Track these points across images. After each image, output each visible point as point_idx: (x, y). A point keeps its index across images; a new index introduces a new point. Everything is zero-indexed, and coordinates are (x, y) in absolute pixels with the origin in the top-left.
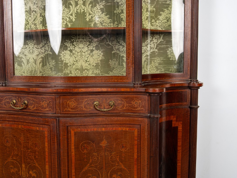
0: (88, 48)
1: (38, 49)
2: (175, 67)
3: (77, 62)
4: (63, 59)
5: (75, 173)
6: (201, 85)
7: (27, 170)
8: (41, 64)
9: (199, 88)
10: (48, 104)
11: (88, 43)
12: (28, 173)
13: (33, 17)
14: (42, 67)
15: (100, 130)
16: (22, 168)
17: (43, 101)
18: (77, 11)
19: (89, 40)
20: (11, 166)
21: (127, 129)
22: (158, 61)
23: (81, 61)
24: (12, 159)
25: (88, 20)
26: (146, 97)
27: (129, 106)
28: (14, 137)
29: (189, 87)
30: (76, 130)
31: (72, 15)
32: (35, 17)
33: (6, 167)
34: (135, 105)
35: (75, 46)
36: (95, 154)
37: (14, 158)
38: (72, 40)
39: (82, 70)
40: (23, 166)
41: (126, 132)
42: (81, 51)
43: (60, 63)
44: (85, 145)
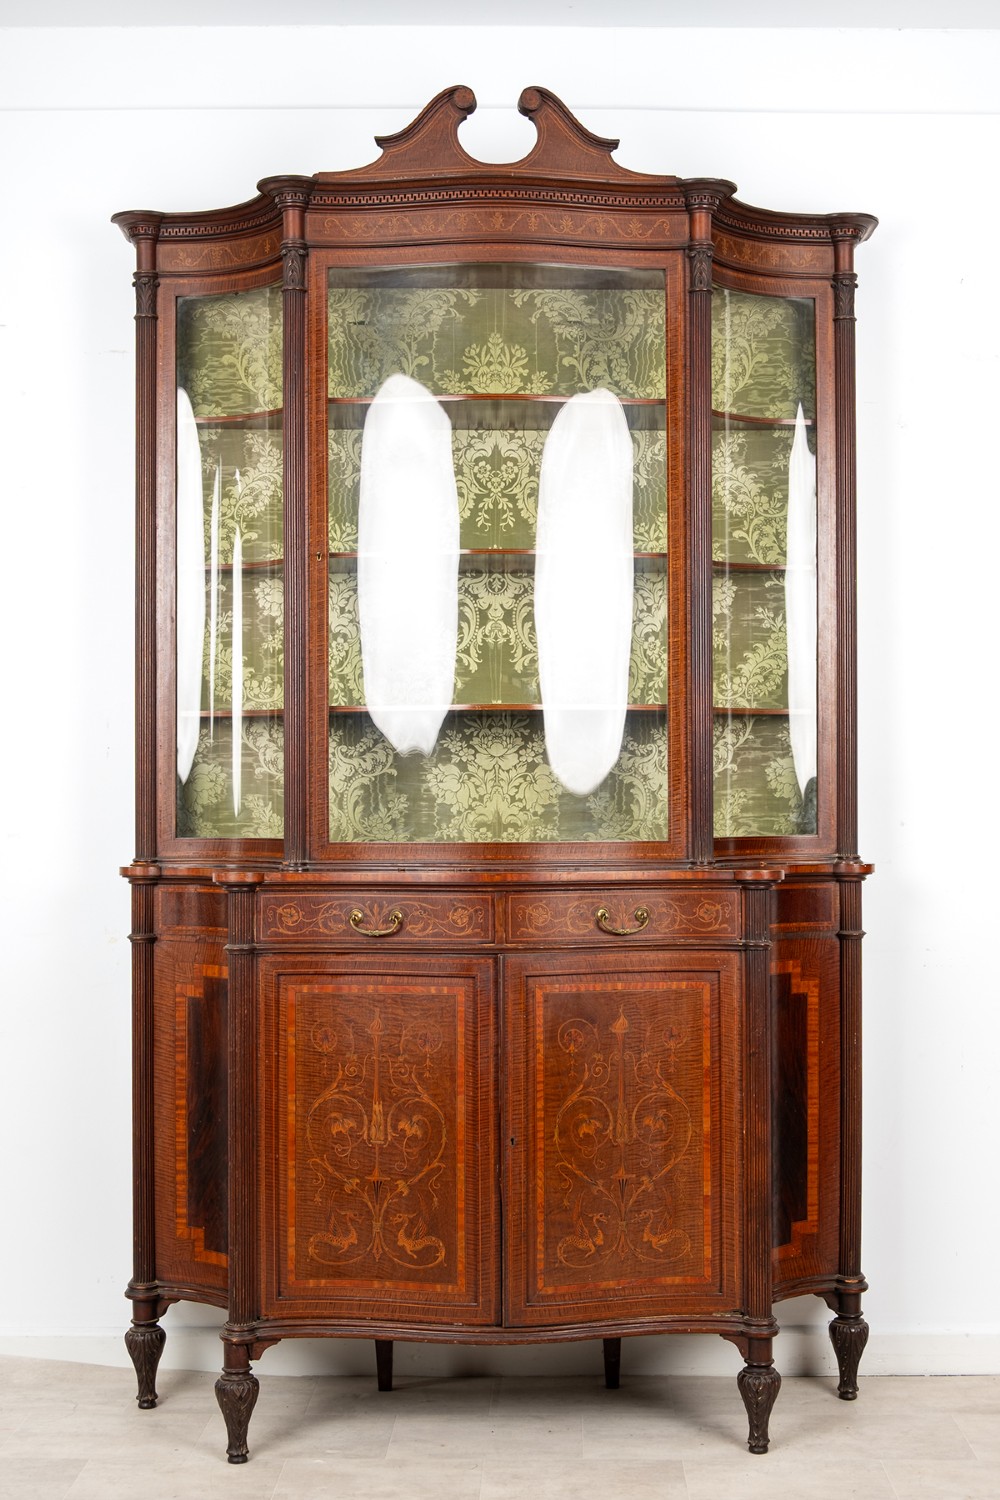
0: (520, 756)
1: (351, 757)
2: (793, 817)
3: (482, 802)
4: (434, 791)
5: (546, 1111)
6: (868, 869)
7: (389, 1120)
8: (360, 808)
9: (864, 879)
10: (471, 918)
11: (519, 742)
12: (395, 1128)
13: (336, 653)
14: (363, 817)
15: (609, 987)
16: (371, 1116)
17: (456, 910)
18: (483, 641)
19: (522, 733)
20: (333, 1115)
21: (684, 985)
22: (741, 801)
23: (497, 798)
24: (337, 1093)
25: (518, 668)
26: (735, 895)
27: (689, 921)
28: (349, 1021)
29: (837, 877)
30: (548, 989)
31: (466, 651)
32: (343, 654)
33: (317, 1118)
34: (703, 918)
35: (477, 751)
36: (596, 1056)
37: (346, 1088)
38: (466, 730)
39: (498, 825)
40: (377, 1107)
41: (679, 993)
42: (497, 767)
43: (423, 803)
44: (573, 1030)
